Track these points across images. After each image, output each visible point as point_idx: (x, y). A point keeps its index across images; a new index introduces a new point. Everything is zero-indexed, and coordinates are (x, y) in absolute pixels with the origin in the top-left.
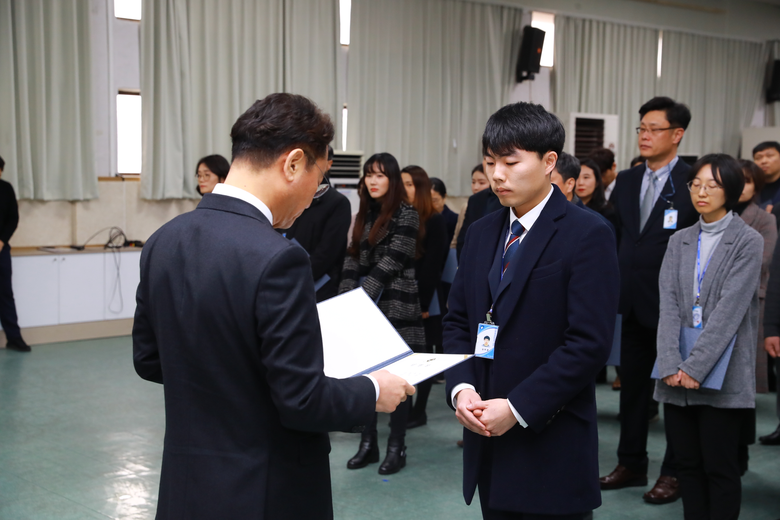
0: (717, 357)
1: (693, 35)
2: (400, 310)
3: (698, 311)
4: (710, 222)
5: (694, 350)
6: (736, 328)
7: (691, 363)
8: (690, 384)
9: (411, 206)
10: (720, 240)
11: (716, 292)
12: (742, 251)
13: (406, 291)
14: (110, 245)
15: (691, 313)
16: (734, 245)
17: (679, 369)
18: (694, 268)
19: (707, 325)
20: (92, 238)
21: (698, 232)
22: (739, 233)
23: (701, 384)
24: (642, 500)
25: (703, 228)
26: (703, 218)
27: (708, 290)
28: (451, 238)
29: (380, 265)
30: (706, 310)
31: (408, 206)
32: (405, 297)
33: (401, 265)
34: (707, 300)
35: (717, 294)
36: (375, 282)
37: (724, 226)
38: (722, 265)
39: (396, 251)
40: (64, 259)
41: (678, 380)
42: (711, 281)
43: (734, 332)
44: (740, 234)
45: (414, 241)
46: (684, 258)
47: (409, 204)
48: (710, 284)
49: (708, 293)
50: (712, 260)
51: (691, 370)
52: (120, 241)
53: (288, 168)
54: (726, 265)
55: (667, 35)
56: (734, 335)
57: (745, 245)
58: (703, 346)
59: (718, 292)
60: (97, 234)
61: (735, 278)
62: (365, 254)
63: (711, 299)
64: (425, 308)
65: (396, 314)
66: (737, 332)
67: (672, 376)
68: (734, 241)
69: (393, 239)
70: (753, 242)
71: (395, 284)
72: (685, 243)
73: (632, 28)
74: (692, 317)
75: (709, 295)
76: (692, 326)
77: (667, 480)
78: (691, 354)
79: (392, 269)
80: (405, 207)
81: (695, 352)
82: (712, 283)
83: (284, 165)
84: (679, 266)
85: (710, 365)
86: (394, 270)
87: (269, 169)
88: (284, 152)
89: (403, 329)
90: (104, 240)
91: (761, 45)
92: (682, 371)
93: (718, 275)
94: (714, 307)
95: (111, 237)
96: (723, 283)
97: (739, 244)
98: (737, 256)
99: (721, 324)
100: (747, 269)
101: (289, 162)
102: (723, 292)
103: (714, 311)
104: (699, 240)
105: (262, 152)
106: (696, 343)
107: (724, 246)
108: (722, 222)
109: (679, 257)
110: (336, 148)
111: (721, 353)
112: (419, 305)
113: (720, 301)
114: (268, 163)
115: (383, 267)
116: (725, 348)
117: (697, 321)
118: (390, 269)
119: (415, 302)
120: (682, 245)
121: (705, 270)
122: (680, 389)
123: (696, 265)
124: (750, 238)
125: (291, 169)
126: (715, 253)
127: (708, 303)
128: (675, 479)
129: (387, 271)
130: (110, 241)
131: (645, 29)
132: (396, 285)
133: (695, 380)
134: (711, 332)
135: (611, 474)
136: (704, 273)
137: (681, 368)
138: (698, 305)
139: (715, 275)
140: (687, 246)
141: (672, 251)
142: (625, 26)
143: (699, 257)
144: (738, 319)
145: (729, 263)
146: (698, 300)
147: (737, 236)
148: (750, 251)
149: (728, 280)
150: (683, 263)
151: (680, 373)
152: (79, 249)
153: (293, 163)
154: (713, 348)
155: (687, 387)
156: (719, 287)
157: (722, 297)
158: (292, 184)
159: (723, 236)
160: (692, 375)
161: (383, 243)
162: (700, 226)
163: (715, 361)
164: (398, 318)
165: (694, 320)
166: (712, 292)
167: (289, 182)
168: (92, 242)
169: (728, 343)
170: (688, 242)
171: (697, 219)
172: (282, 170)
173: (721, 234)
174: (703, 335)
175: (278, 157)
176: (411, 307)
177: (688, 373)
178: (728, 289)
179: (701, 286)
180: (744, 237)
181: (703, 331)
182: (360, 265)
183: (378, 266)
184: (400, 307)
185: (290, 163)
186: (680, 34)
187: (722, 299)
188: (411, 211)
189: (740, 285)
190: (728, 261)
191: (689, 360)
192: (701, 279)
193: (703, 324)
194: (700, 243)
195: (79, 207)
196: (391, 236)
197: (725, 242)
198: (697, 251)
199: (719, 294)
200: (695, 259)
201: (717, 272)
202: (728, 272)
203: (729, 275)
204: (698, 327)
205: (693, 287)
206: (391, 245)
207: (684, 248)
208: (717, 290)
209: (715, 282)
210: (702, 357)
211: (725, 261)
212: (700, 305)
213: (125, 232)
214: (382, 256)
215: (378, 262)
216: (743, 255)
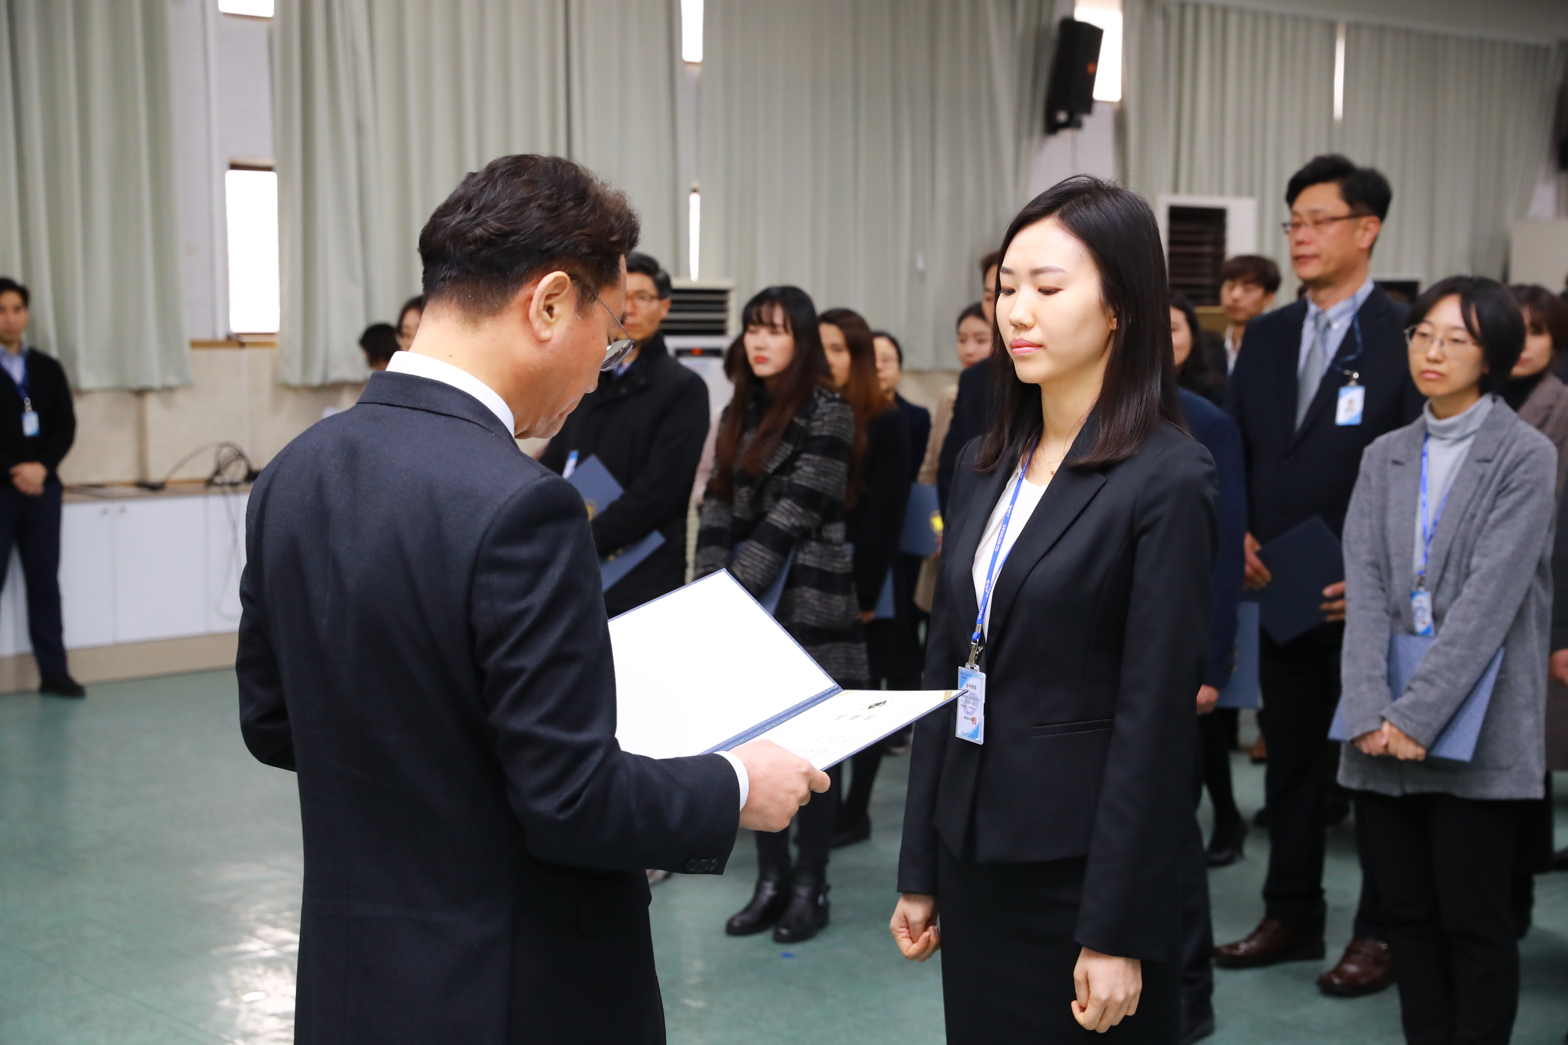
0: (1460, 695)
1: (1408, 32)
2: (818, 609)
3: (1423, 601)
4: (1446, 417)
5: (1415, 679)
6: (1501, 636)
7: (1408, 707)
8: (1408, 751)
9: (838, 395)
10: (1465, 454)
11: (1460, 562)
12: (1513, 476)
13: (829, 569)
14: (218, 480)
15: (1409, 606)
16: (1494, 464)
17: (1383, 719)
18: (1414, 513)
19: (1442, 630)
20: (180, 465)
21: (1421, 439)
22: (1505, 438)
23: (1429, 750)
24: (1314, 989)
25: (1431, 431)
26: (1432, 410)
27: (1443, 556)
28: (919, 459)
29: (773, 519)
30: (1442, 600)
31: (830, 395)
32: (826, 582)
33: (815, 515)
34: (1442, 578)
35: (1463, 566)
36: (763, 551)
37: (1475, 425)
38: (1472, 506)
39: (804, 487)
40: (123, 511)
41: (1383, 742)
42: (1450, 538)
43: (1497, 643)
44: (1507, 442)
45: (841, 466)
46: (1394, 493)
47: (832, 390)
48: (1447, 546)
49: (1442, 563)
50: (1450, 495)
51: (1408, 722)
52: (237, 471)
53: (539, 314)
54: (1479, 505)
55: (1354, 31)
56: (1498, 650)
57: (1518, 464)
58: (1432, 672)
59: (1465, 561)
60: (191, 457)
61: (1500, 532)
62: (745, 495)
63: (1451, 576)
64: (868, 602)
65: (808, 616)
66: (1505, 643)
67: (1371, 733)
68: (1494, 457)
69: (798, 464)
70: (1534, 457)
71: (804, 553)
72: (1396, 463)
73: (1282, 18)
74: (1411, 614)
75: (1445, 567)
76: (1412, 632)
77: (1368, 947)
78: (1409, 689)
79: (797, 524)
80: (825, 396)
81: (1417, 685)
82: (1452, 543)
83: (530, 306)
84: (1383, 509)
85: (1447, 710)
86: (802, 527)
87: (499, 317)
88: (526, 282)
89: (824, 647)
90: (205, 471)
91: (1547, 50)
92: (1391, 724)
93: (1463, 526)
94: (1457, 594)
95: (219, 462)
96: (1474, 543)
97: (1506, 462)
98: (1501, 489)
99: (1470, 628)
100: (1525, 511)
101: (540, 300)
102: (1475, 561)
103: (1458, 600)
104: (1423, 454)
105: (481, 283)
106: (1420, 667)
107: (1474, 465)
108: (1470, 417)
109: (1384, 491)
110: (677, 274)
111: (1469, 688)
112: (854, 599)
113: (1468, 582)
114: (496, 306)
115: (777, 521)
116: (1477, 676)
117: (1423, 621)
118: (793, 525)
119: (846, 592)
120: (1389, 466)
121: (1439, 519)
122: (1387, 761)
123: (1420, 508)
124: (1527, 449)
125: (546, 315)
126: (1456, 482)
127: (1443, 585)
128: (1384, 946)
129: (786, 530)
130: (218, 472)
131: (1309, 21)
132: (808, 557)
133: (1417, 743)
134: (1450, 643)
135: (1251, 937)
136: (1435, 524)
137: (1387, 716)
138: (1422, 589)
139: (1458, 529)
140: (1398, 468)
141: (1368, 478)
142: (1268, 16)
143: (1425, 491)
144: (1507, 616)
145: (1486, 502)
146: (1422, 578)
147: (1501, 444)
148: (1527, 477)
149: (1485, 537)
150: (1391, 504)
151: (1386, 727)
152: (151, 488)
153: (549, 302)
154: (1453, 677)
155: (1401, 756)
156: (1466, 554)
157: (1474, 572)
158: (549, 346)
159: (1473, 446)
160: (1409, 731)
161: (781, 470)
162: (1425, 425)
163: (1457, 703)
164: (812, 624)
165: (1416, 619)
166: (1453, 563)
167: (542, 342)
168: (182, 474)
169: (1484, 664)
170: (1403, 460)
171: (1419, 412)
172: (526, 318)
173: (1469, 442)
174: (1435, 650)
175: (515, 291)
176: (839, 602)
177: (1402, 727)
178: (1485, 556)
179: (1430, 550)
180: (1515, 447)
181: (1435, 642)
182: (734, 518)
183: (768, 520)
184: (816, 603)
185: (542, 303)
186: (1381, 30)
187: (1474, 577)
188: (836, 404)
189: (1509, 547)
190: (1482, 496)
191: (1406, 699)
192: (1431, 537)
193: (1435, 627)
194: (1428, 460)
195: (152, 402)
196: (795, 456)
197: (1477, 458)
198: (1419, 478)
199: (1468, 566)
200: (1416, 494)
201: (1461, 520)
202: (1485, 521)
203: (1486, 527)
204: (1425, 634)
205: (1412, 553)
206: (794, 476)
207: (1393, 471)
208: (1461, 557)
209: (1458, 542)
210: (1431, 695)
211: (1477, 497)
212: (1427, 589)
213: (247, 450)
214: (778, 497)
215: (769, 512)
216: (1513, 485)
